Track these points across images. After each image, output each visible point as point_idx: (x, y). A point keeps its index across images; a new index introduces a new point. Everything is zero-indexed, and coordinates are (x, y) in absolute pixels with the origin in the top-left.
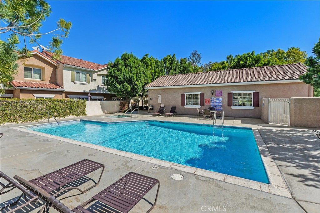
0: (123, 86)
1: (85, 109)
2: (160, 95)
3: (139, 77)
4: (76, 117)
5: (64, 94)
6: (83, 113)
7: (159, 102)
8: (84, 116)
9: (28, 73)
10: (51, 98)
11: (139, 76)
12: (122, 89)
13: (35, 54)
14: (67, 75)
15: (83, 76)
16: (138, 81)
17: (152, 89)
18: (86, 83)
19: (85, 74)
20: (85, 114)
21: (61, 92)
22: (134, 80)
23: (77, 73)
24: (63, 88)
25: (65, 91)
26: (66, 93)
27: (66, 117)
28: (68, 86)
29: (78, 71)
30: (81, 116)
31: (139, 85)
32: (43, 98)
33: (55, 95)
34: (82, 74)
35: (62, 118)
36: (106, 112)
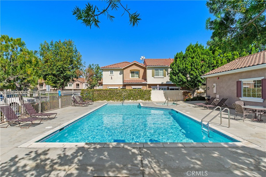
0: (178, 76)
1: (150, 96)
2: (215, 84)
3: (194, 67)
4: (144, 101)
5: (148, 86)
6: (149, 99)
7: (214, 92)
8: (150, 101)
9: (133, 75)
10: (140, 88)
11: (194, 65)
12: (177, 80)
13: (135, 63)
14: (149, 72)
15: (161, 72)
16: (193, 70)
17: (209, 78)
18: (163, 77)
19: (162, 70)
20: (151, 100)
21: (145, 85)
22: (188, 70)
23: (156, 70)
24: (147, 82)
25: (148, 83)
26: (149, 85)
27: (138, 101)
28: (151, 80)
29: (156, 68)
30: (148, 101)
31: (195, 74)
32: (136, 88)
33: (142, 86)
34: (160, 70)
35: (135, 101)
36: (169, 99)
